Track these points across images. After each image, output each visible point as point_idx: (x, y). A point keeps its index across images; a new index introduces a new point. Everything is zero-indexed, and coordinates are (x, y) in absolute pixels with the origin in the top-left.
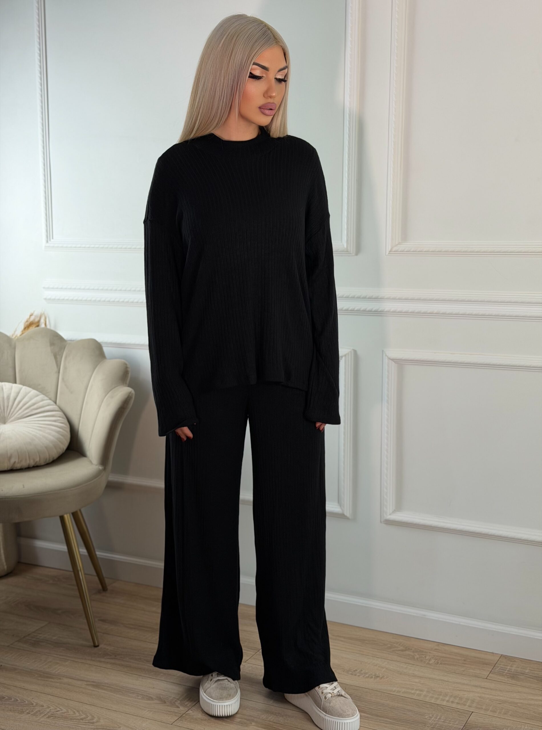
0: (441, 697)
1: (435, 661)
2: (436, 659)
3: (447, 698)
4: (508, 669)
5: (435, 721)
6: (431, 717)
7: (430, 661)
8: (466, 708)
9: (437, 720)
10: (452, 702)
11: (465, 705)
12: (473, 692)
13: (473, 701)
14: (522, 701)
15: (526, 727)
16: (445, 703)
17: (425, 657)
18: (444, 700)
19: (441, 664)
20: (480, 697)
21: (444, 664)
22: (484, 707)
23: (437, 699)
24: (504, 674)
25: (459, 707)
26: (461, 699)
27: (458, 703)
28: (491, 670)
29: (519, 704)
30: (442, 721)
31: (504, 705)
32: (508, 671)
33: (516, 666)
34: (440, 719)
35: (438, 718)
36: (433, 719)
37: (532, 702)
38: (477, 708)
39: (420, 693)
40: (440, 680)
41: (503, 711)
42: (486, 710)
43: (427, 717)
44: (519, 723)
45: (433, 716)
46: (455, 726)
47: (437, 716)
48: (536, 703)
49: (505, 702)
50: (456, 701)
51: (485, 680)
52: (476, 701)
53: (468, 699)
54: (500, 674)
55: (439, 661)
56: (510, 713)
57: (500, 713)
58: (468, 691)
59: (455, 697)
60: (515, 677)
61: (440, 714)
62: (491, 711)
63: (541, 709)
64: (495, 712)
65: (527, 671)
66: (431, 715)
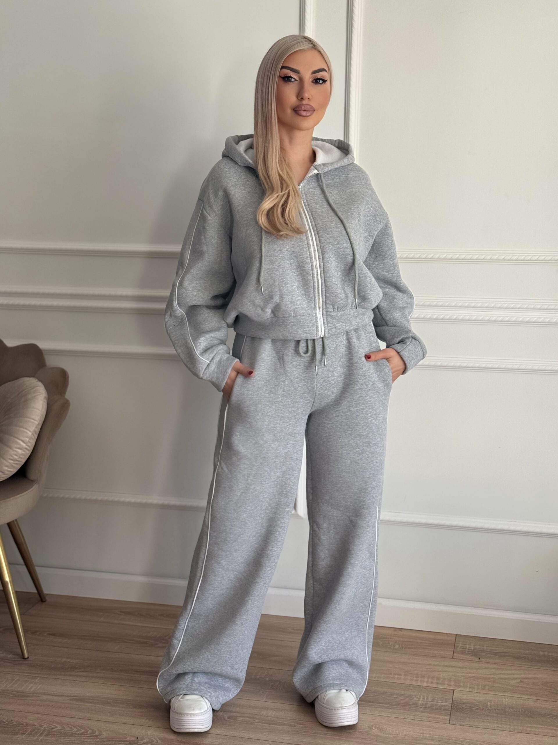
0: (420, 679)
1: (399, 646)
2: (400, 644)
3: (426, 680)
4: (468, 648)
5: (424, 701)
6: (419, 699)
7: (394, 646)
8: (446, 687)
9: (425, 700)
10: (432, 683)
11: (445, 684)
13: (450, 680)
14: (492, 676)
15: (507, 700)
16: (425, 684)
17: (389, 643)
18: (424, 681)
19: (406, 648)
20: (453, 675)
21: (409, 648)
22: (462, 685)
23: (417, 681)
24: (467, 652)
25: (440, 686)
26: (438, 679)
27: (437, 683)
28: (453, 650)
29: (492, 679)
30: (430, 700)
31: (479, 681)
32: (468, 649)
33: (473, 644)
34: (427, 699)
35: (426, 698)
36: (421, 700)
37: (503, 676)
38: (456, 686)
39: (399, 676)
40: (412, 663)
41: (480, 686)
42: (465, 687)
43: (415, 698)
44: (499, 696)
45: (420, 697)
46: (444, 704)
47: (424, 696)
48: (506, 676)
49: (478, 678)
50: (435, 681)
51: (452, 660)
52: (452, 679)
53: (444, 679)
54: (463, 653)
55: (403, 646)
56: (487, 688)
57: (478, 689)
58: (441, 671)
59: (433, 678)
60: (477, 654)
61: (425, 695)
62: (470, 688)
63: (513, 682)
64: (473, 688)
65: (485, 648)
66: (418, 697)
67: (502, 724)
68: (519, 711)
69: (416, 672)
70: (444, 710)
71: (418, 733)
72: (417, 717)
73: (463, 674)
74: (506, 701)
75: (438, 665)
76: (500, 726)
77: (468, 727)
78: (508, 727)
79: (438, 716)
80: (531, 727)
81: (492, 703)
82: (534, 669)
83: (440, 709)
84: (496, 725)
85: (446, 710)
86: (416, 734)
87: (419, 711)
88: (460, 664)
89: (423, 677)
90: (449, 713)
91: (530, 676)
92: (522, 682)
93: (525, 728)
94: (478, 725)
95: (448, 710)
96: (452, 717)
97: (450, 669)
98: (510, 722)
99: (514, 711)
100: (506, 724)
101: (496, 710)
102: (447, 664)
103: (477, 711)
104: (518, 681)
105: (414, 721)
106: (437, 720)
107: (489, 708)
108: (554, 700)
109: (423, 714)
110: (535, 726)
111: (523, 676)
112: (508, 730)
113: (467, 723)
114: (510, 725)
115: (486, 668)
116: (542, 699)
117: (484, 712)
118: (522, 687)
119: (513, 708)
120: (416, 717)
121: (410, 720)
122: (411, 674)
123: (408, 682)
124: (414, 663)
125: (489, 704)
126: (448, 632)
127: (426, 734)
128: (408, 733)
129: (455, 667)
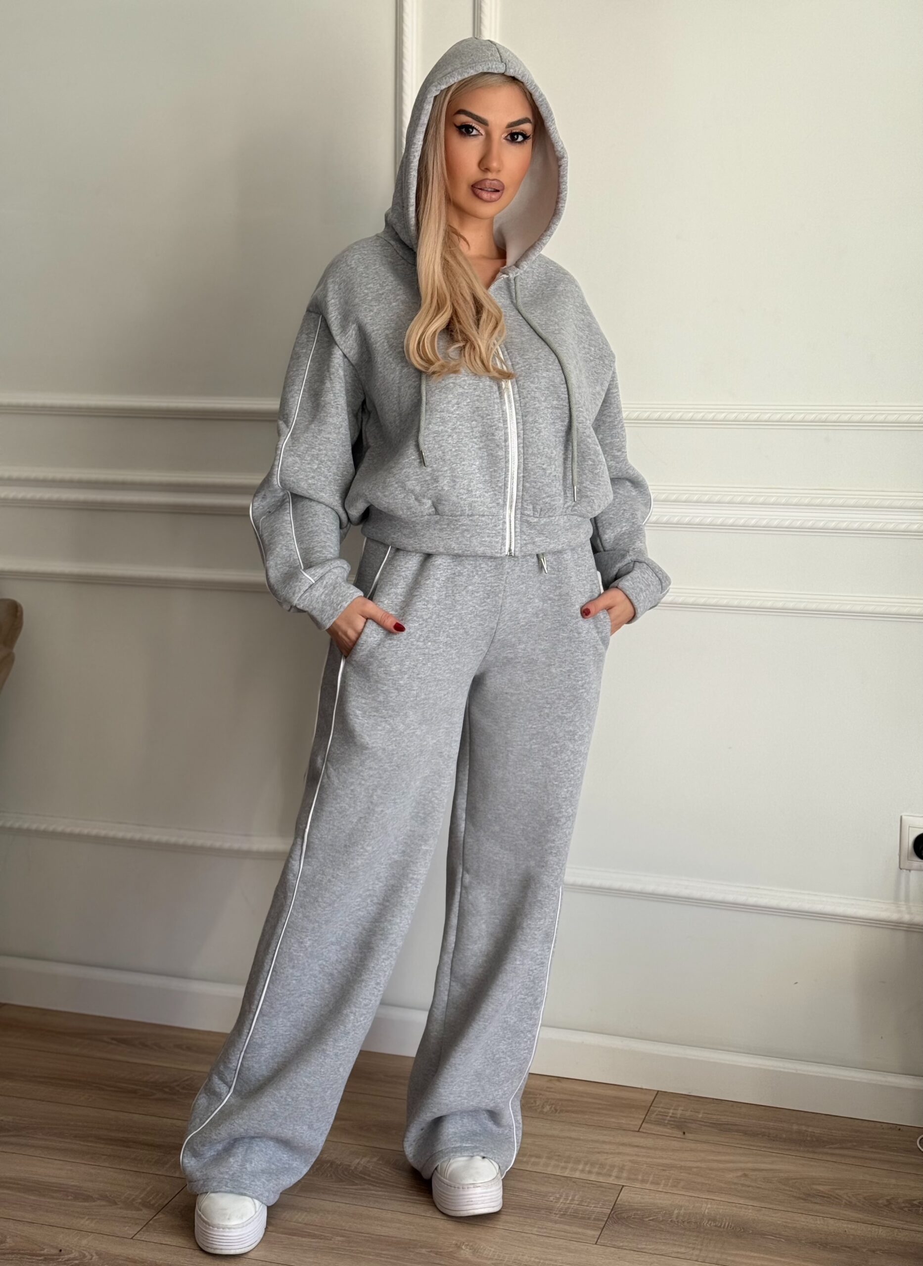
0: (570, 1165)
1: (551, 1108)
2: (553, 1104)
3: (581, 1167)
4: (670, 1115)
5: (565, 1204)
6: (559, 1199)
7: (543, 1107)
8: (611, 1180)
9: (568, 1202)
10: (590, 1172)
11: (610, 1176)
12: (619, 1153)
13: (622, 1169)
14: (698, 1164)
15: (709, 1206)
16: (577, 1175)
17: (535, 1102)
18: (575, 1170)
19: (562, 1111)
20: (630, 1161)
21: (567, 1111)
22: (640, 1177)
23: (565, 1168)
24: (666, 1122)
25: (601, 1179)
26: (602, 1166)
27: (598, 1174)
28: (644, 1117)
29: (695, 1170)
30: (577, 1203)
31: (672, 1172)
32: (671, 1117)
33: (682, 1108)
34: (573, 1200)
35: (570, 1198)
36: (561, 1201)
37: (715, 1165)
38: (629, 1179)
39: (537, 1160)
40: (565, 1138)
41: (671, 1181)
42: (643, 1181)
43: (551, 1198)
44: (697, 1199)
45: (561, 1196)
46: (598, 1210)
47: (567, 1196)
48: (721, 1166)
49: (672, 1167)
50: (595, 1170)
51: (637, 1134)
52: (626, 1168)
53: (613, 1166)
54: (659, 1123)
55: (558, 1108)
56: (682, 1184)
57: (666, 1185)
58: (612, 1153)
59: (593, 1164)
60: (682, 1126)
61: (572, 1193)
62: (652, 1183)
63: (730, 1176)
64: (658, 1184)
65: (700, 1116)
66: (558, 1196)
67: (687, 1247)
68: (724, 1227)
69: (567, 1153)
70: (595, 1219)
71: (537, 1258)
72: (545, 1230)
73: (649, 1160)
74: (707, 1208)
75: (610, 1143)
76: (683, 1250)
77: (627, 1252)
78: (697, 1252)
79: (580, 1230)
80: (736, 1255)
81: (682, 1211)
82: (774, 1154)
83: (589, 1219)
84: (676, 1249)
85: (599, 1220)
86: (533, 1259)
87: (551, 1221)
88: (650, 1142)
89: (578, 1161)
90: (602, 1226)
91: (763, 1166)
92: (745, 1175)
93: (724, 1256)
94: (644, 1248)
95: (602, 1220)
96: (605, 1232)
97: (628, 1150)
98: (702, 1245)
99: (716, 1226)
100: (694, 1249)
101: (686, 1223)
102: (626, 1140)
103: (652, 1223)
104: (740, 1173)
105: (536, 1237)
106: (579, 1236)
107: (674, 1219)
108: (790, 1209)
109: (557, 1226)
110: (744, 1253)
111: (750, 1165)
112: (695, 1258)
113: (626, 1244)
114: (701, 1250)
115: (691, 1150)
116: (771, 1206)
117: (662, 1226)
118: (743, 1185)
119: (714, 1220)
120: (542, 1230)
121: (530, 1235)
122: (559, 1156)
123: (549, 1170)
124: (570, 1138)
125: (676, 1212)
126: (644, 1087)
127: (551, 1260)
128: (519, 1258)
129: (637, 1146)
